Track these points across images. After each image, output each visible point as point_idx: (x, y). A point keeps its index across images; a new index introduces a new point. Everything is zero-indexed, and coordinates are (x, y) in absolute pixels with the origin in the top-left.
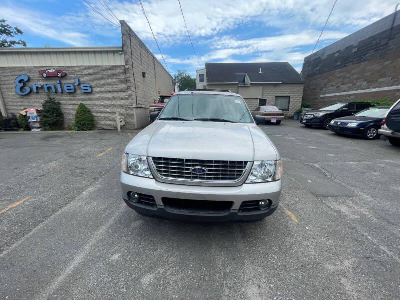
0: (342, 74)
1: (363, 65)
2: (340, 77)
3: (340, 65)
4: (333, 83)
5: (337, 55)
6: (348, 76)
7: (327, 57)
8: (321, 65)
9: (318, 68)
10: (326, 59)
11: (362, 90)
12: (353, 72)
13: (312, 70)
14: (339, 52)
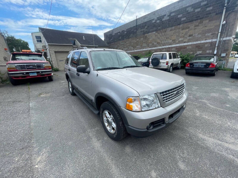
0: (123, 43)
1: (130, 39)
2: (122, 45)
3: (121, 39)
4: (120, 47)
5: (119, 34)
6: (126, 44)
7: (114, 34)
8: (113, 38)
9: (111, 40)
10: (114, 35)
11: (132, 50)
12: (127, 42)
13: (109, 40)
14: (119, 32)
